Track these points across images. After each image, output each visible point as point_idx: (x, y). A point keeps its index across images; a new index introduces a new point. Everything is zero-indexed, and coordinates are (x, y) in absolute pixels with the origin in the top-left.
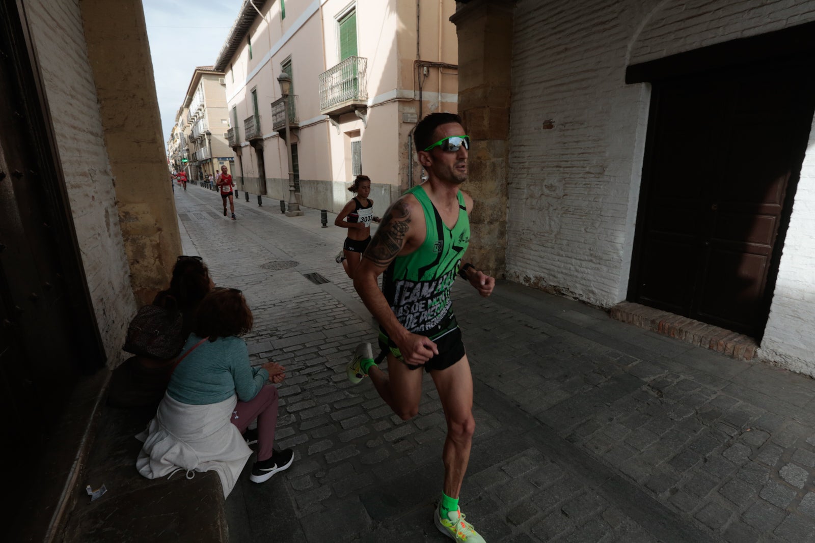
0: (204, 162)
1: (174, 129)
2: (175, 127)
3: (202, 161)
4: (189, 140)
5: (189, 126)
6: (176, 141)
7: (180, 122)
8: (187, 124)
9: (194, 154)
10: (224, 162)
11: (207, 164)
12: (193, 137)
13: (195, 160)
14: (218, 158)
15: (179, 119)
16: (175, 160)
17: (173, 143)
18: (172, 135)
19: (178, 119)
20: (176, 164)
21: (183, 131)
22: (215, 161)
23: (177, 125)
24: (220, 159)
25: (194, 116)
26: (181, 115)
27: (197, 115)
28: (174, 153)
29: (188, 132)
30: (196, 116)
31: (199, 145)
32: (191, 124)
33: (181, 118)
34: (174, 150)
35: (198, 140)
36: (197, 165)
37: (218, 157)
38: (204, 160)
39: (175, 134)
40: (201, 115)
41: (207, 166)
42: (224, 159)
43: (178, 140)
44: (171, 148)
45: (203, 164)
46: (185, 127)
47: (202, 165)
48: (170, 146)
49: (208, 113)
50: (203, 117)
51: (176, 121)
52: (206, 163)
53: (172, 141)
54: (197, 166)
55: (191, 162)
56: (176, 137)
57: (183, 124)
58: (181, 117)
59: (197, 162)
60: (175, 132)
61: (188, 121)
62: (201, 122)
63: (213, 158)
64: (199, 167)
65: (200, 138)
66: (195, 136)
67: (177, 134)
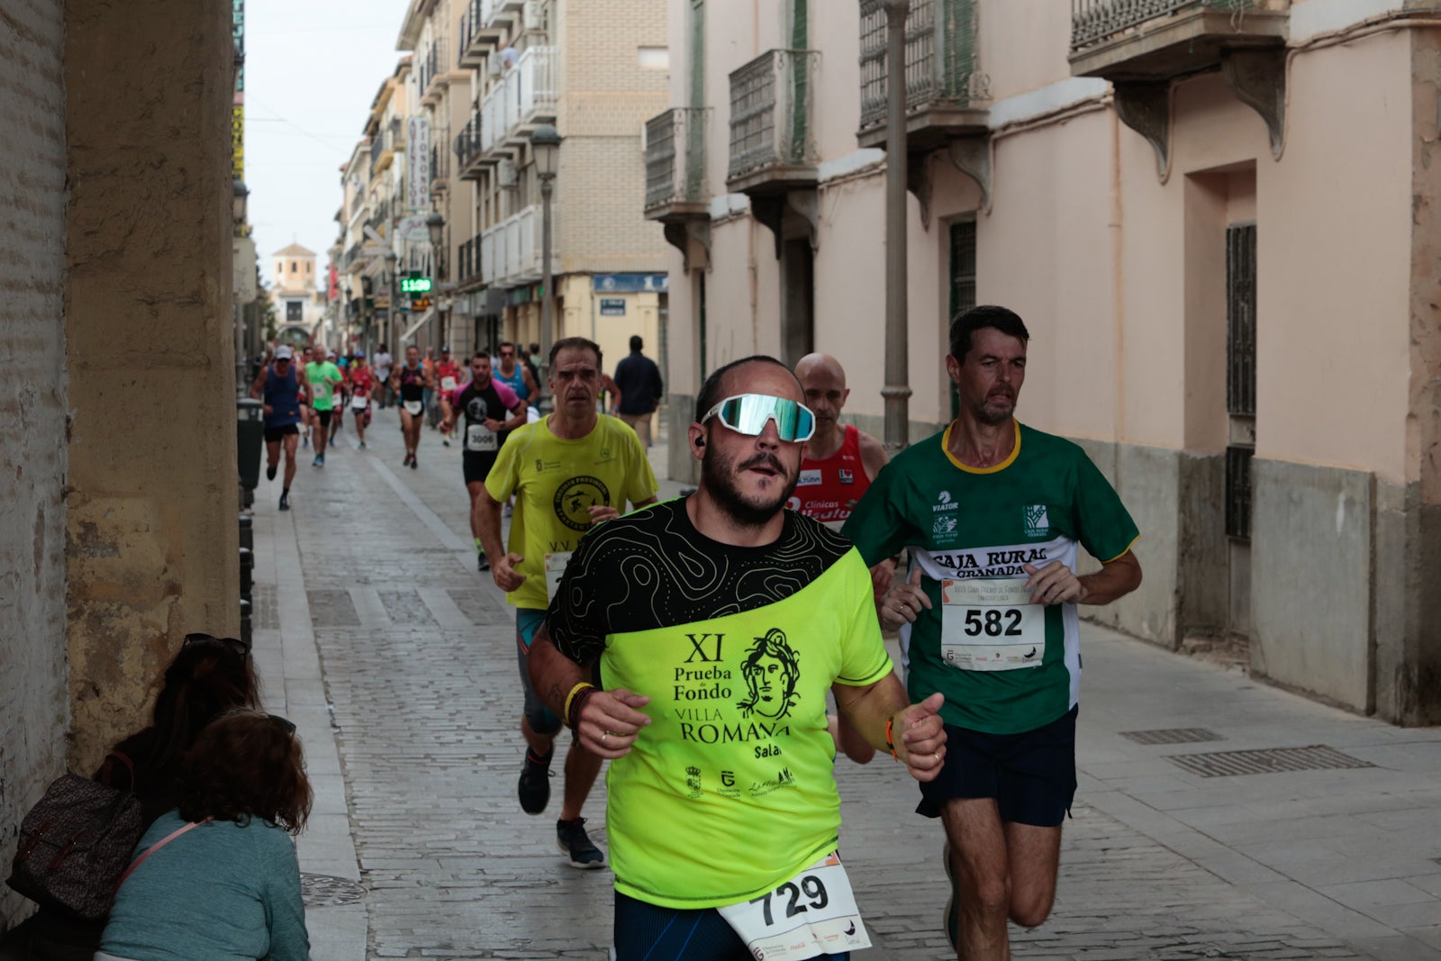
0: (517, 298)
1: (384, 96)
2: (394, 83)
3: (510, 291)
4: (454, 159)
5: (467, 80)
6: (387, 167)
7: (422, 54)
8: (454, 70)
9: (469, 243)
10: (631, 302)
11: (533, 311)
12: (478, 144)
13: (472, 283)
14: (597, 278)
15: (418, 35)
16: (365, 278)
17: (372, 175)
18: (373, 128)
19: (410, 36)
20: (369, 303)
21: (432, 107)
22: (577, 293)
23: (403, 69)
24: (608, 283)
25: (498, 24)
26: (430, 13)
27: (514, 16)
28: (366, 237)
29: (455, 114)
30: (509, 26)
31: (503, 195)
32: (477, 67)
33: (427, 36)
34: (371, 215)
35: (503, 162)
36: (479, 311)
37: (596, 268)
38: (520, 287)
39: (384, 124)
40: (530, 21)
41: (533, 322)
42: (631, 280)
43: (397, 157)
44: (356, 204)
45: (513, 310)
46: (446, 87)
47: (505, 311)
48: (352, 190)
49: (569, 13)
50: (542, 32)
51: (402, 46)
52: (526, 304)
53: (368, 159)
54: (478, 320)
55: (448, 294)
56: (388, 138)
57: (433, 65)
58: (428, 26)
59: (482, 298)
60: (393, 110)
61: (462, 53)
62: (527, 63)
63: (568, 275)
64: (488, 324)
65: (515, 151)
66: (486, 143)
67: (396, 123)
